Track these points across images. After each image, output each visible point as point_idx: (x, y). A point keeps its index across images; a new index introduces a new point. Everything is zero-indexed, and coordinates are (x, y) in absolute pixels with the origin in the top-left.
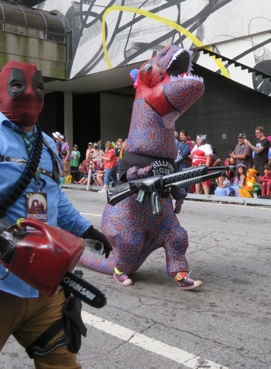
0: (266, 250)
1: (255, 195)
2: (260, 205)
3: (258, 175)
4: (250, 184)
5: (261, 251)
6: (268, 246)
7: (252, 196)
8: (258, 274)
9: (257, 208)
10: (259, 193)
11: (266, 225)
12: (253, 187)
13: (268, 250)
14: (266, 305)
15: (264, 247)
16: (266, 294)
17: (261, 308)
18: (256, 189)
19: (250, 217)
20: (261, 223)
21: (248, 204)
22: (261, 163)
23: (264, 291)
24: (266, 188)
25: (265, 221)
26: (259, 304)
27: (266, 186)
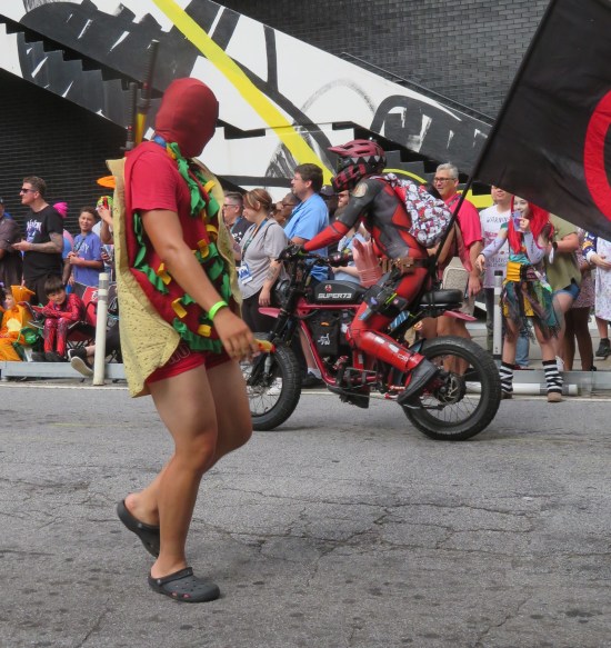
0: (46, 491)
1: (29, 353)
2: (43, 378)
3: (34, 300)
4: (14, 325)
5: (34, 493)
6: (53, 479)
7: (22, 358)
8: (23, 553)
9: (32, 385)
10: (38, 346)
11: (52, 427)
12: (24, 332)
13: (51, 490)
14: (35, 626)
15: (41, 483)
16: (38, 599)
17: (24, 635)
18: (31, 338)
19: (12, 412)
20: (41, 423)
21: (11, 379)
22: (41, 272)
23: (33, 591)
24: (55, 332)
25: (51, 419)
26: (20, 626)
27: (55, 327)
